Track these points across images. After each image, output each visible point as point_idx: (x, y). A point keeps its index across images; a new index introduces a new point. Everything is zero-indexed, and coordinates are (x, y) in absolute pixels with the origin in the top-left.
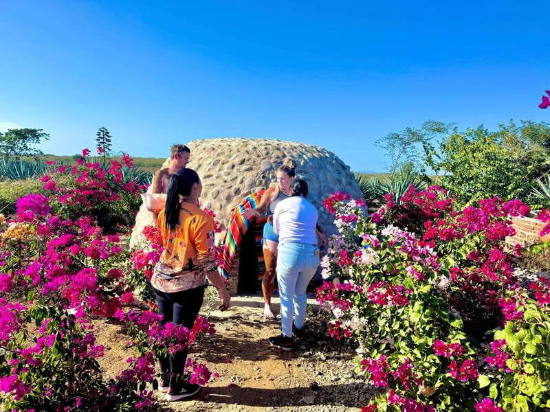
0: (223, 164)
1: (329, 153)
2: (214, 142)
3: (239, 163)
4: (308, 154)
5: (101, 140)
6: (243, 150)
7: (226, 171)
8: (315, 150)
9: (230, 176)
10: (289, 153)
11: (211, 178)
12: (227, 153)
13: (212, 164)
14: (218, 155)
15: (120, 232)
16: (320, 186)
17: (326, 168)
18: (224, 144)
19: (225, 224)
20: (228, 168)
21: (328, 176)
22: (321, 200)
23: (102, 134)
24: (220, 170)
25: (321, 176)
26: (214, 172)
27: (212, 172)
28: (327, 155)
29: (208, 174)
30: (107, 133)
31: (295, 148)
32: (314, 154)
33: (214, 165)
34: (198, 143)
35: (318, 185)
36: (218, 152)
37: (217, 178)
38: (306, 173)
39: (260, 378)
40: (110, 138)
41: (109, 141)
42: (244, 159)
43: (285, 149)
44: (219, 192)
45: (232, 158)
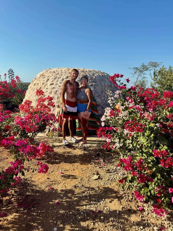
0: (58, 78)
1: (106, 74)
2: (55, 69)
3: (66, 78)
4: (97, 74)
5: (10, 75)
6: (67, 72)
7: (60, 81)
8: (100, 72)
9: (61, 84)
10: (88, 73)
11: (53, 85)
12: (60, 73)
13: (54, 78)
14: (56, 75)
15: (17, 111)
16: (102, 88)
17: (105, 80)
18: (59, 70)
19: (60, 105)
20: (61, 80)
21: (106, 84)
22: (102, 94)
23: (10, 72)
24: (57, 81)
25: (103, 84)
26: (55, 82)
27: (54, 82)
28: (105, 74)
29: (52, 83)
30: (12, 71)
31: (91, 71)
32: (100, 74)
33: (54, 79)
34: (47, 70)
35: (101, 88)
36: (56, 73)
37: (56, 85)
38: (96, 82)
39: (73, 170)
40: (14, 74)
41: (13, 75)
42: (68, 76)
43: (87, 72)
44: (57, 91)
45: (62, 76)
